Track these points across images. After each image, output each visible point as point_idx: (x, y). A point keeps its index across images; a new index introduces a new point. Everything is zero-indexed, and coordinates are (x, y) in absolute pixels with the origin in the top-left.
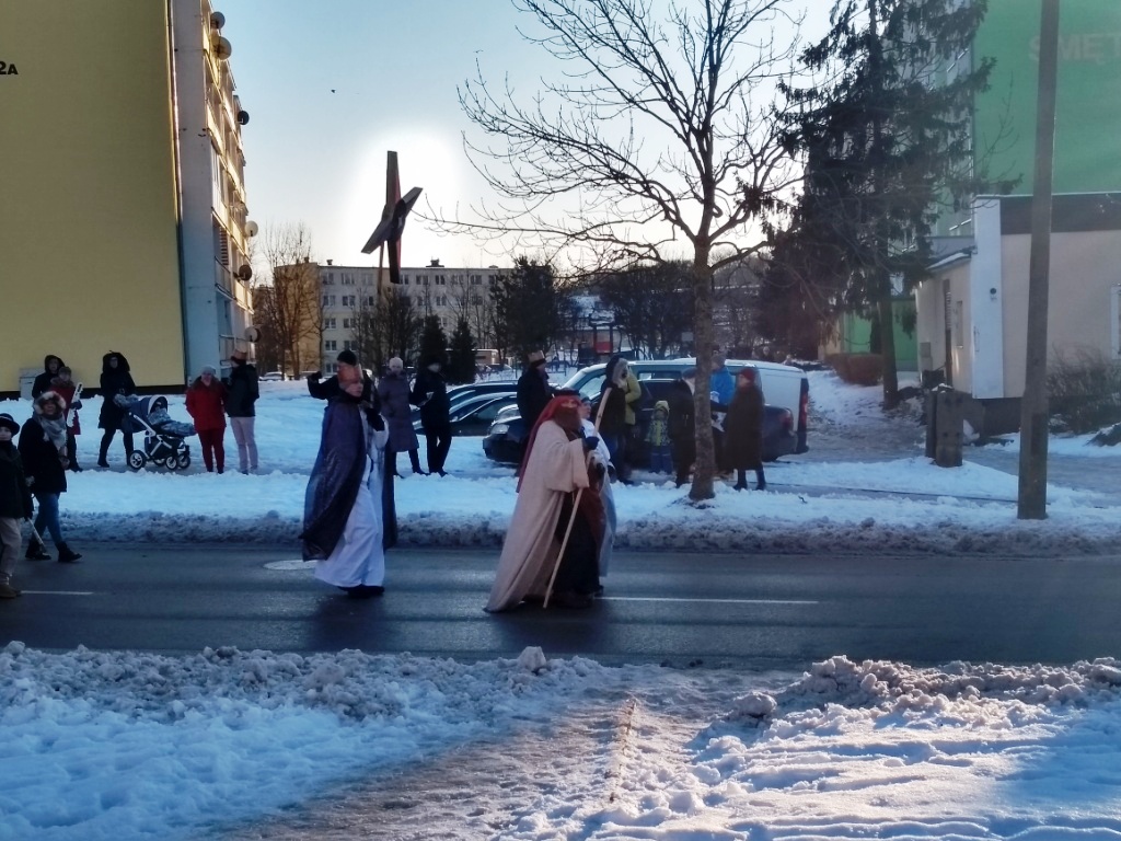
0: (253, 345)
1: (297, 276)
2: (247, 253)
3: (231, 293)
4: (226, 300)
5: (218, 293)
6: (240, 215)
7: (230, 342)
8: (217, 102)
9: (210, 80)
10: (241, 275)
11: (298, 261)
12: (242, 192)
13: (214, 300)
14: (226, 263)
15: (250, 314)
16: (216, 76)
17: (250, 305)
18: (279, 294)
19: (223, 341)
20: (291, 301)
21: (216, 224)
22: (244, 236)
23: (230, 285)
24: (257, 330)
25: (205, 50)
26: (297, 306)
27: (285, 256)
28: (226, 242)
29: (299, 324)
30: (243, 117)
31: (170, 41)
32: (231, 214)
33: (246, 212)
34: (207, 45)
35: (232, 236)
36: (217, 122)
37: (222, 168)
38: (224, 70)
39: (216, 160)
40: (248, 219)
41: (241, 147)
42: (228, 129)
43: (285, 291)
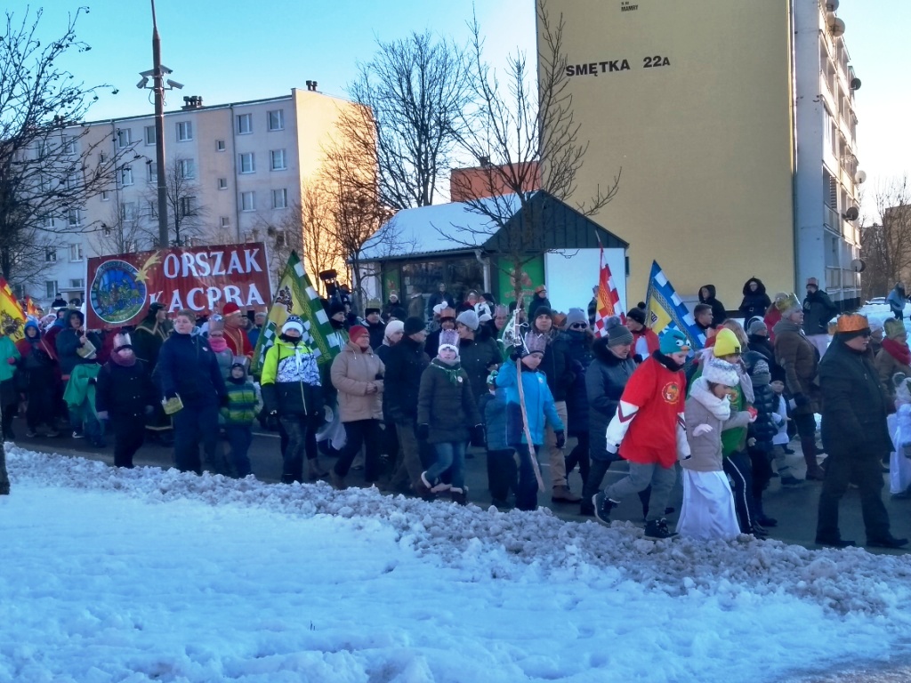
0: (859, 275)
1: (900, 215)
2: (856, 197)
3: (839, 231)
4: (833, 238)
5: (825, 231)
6: (852, 167)
7: (836, 273)
8: (831, 72)
9: (825, 55)
10: (848, 216)
11: (901, 201)
12: (854, 147)
13: (822, 237)
14: (834, 206)
15: (857, 249)
16: (831, 51)
17: (858, 240)
18: (885, 232)
19: (829, 272)
20: (894, 236)
21: (826, 174)
22: (854, 183)
23: (838, 225)
24: (862, 262)
25: (821, 31)
26: (900, 241)
27: (890, 198)
28: (835, 189)
29: (901, 257)
30: (855, 84)
31: (790, 26)
32: (842, 165)
33: (856, 163)
34: (823, 25)
35: (842, 184)
36: (831, 89)
37: (834, 127)
38: (840, 46)
39: (827, 122)
40: (858, 168)
41: (853, 109)
42: (841, 95)
43: (890, 228)
